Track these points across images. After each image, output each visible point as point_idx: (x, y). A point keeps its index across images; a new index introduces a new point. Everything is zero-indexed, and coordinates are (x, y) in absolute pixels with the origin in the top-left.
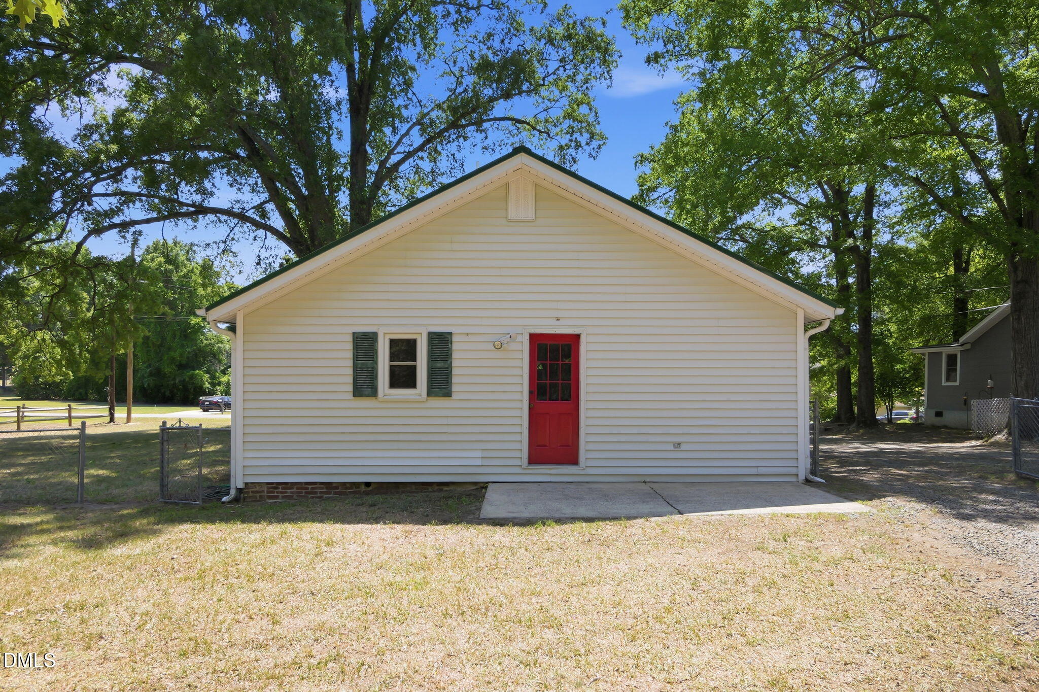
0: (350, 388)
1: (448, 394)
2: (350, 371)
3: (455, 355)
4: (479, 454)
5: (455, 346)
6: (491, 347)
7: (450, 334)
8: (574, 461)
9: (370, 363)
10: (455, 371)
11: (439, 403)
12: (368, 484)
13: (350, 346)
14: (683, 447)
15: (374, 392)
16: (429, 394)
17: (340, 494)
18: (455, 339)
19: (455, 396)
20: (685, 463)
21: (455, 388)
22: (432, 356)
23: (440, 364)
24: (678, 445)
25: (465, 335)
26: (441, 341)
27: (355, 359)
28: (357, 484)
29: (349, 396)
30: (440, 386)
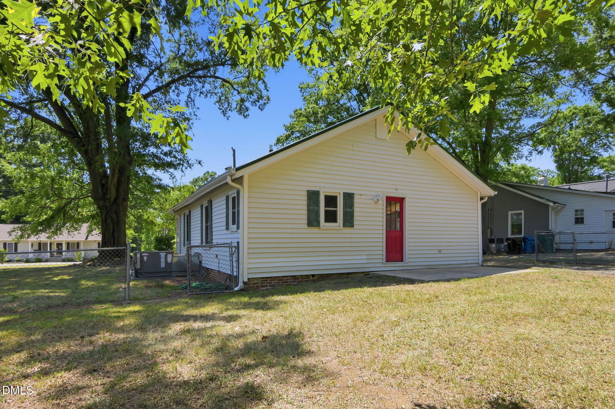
0: (306, 222)
1: (352, 226)
2: (306, 213)
3: (356, 205)
4: (365, 257)
5: (356, 201)
6: (372, 202)
7: (353, 194)
8: (402, 259)
9: (315, 208)
10: (355, 214)
11: (348, 230)
12: (313, 276)
13: (305, 198)
14: (442, 252)
15: (318, 225)
16: (344, 226)
17: (300, 282)
18: (355, 196)
19: (355, 227)
21: (355, 223)
22: (345, 205)
23: (349, 210)
24: (440, 251)
25: (361, 195)
26: (349, 197)
27: (309, 205)
28: (307, 276)
29: (306, 226)
30: (349, 221)
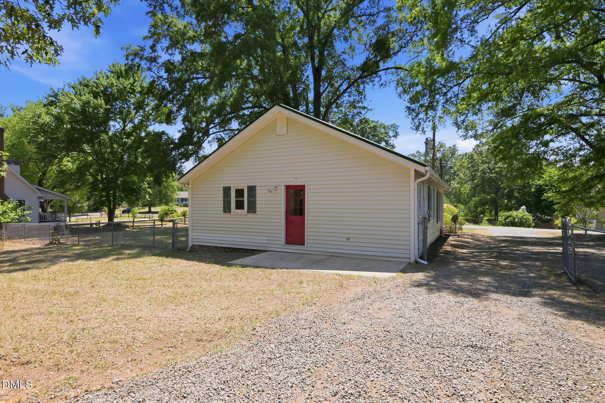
0: (222, 209)
1: (255, 212)
2: (222, 202)
3: (257, 195)
4: (266, 238)
5: (257, 192)
6: (268, 191)
7: (255, 186)
8: (303, 244)
9: (228, 199)
10: (257, 202)
11: (251, 215)
12: (229, 248)
13: (222, 192)
14: (351, 240)
15: (230, 212)
16: (248, 212)
17: (221, 251)
18: (257, 188)
19: (257, 213)
20: (357, 248)
21: (257, 210)
22: (249, 196)
23: (252, 199)
24: (348, 239)
25: (261, 187)
26: (252, 190)
27: (224, 197)
28: (225, 248)
29: (222, 212)
30: (252, 208)
